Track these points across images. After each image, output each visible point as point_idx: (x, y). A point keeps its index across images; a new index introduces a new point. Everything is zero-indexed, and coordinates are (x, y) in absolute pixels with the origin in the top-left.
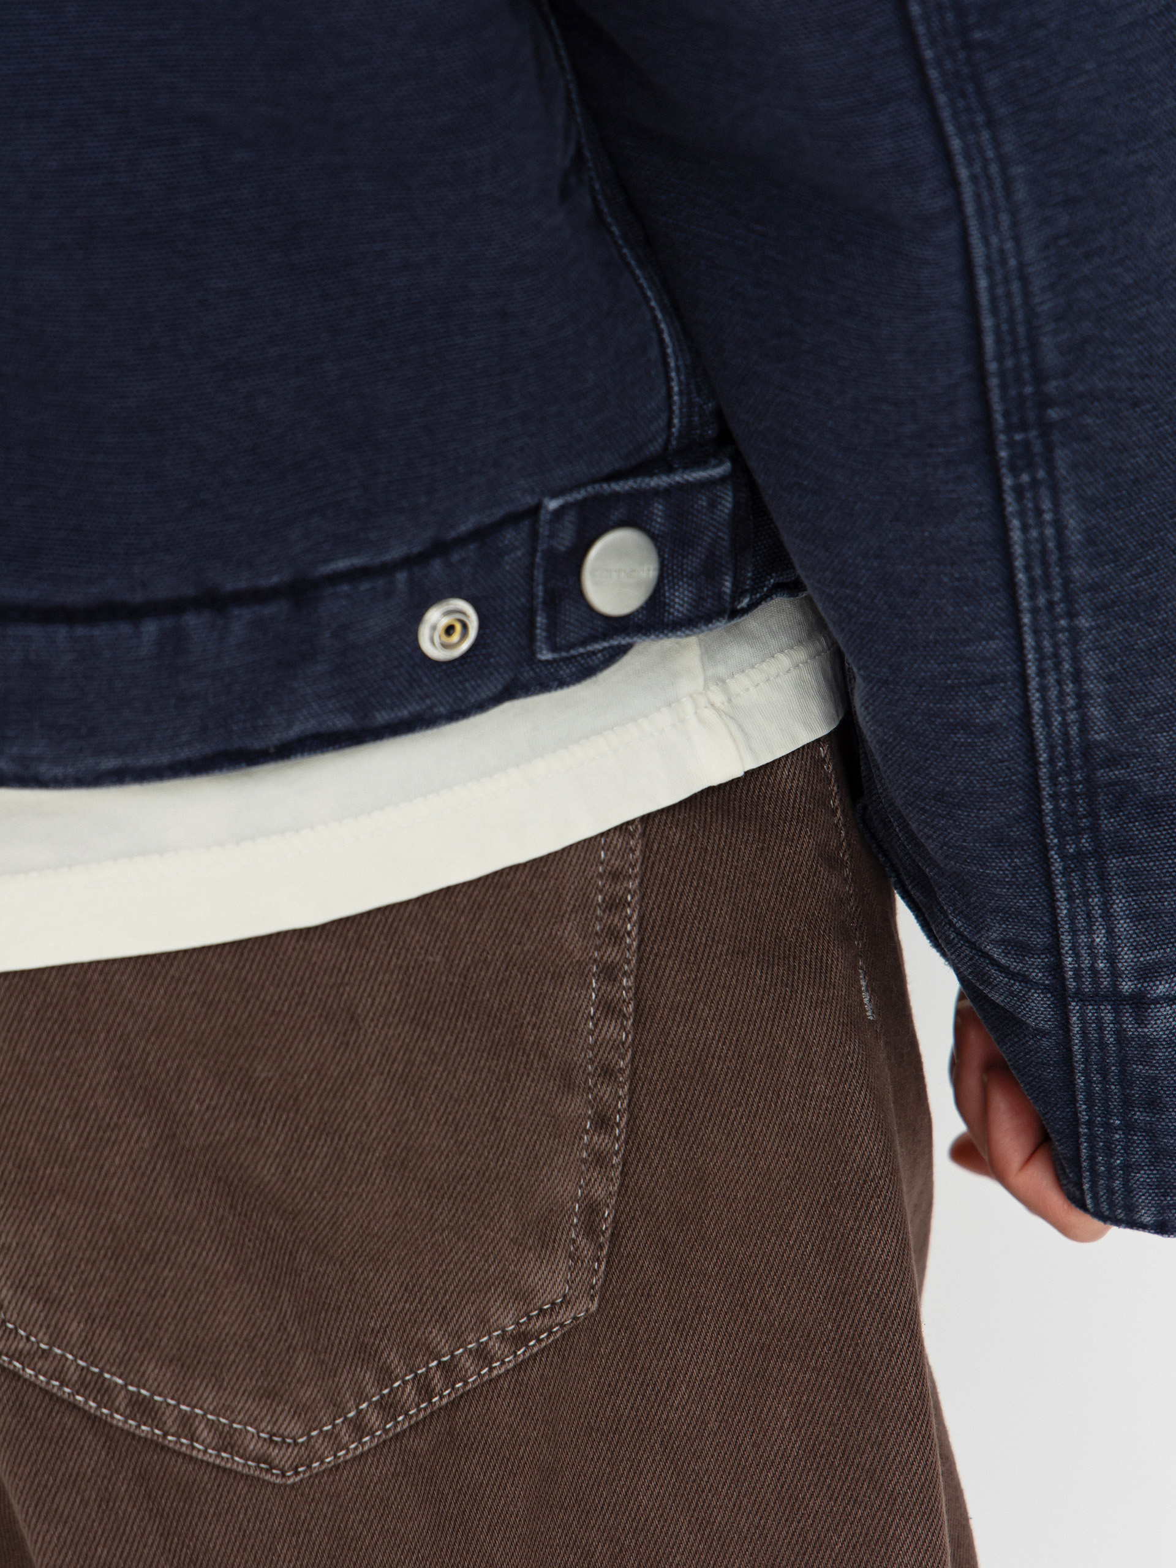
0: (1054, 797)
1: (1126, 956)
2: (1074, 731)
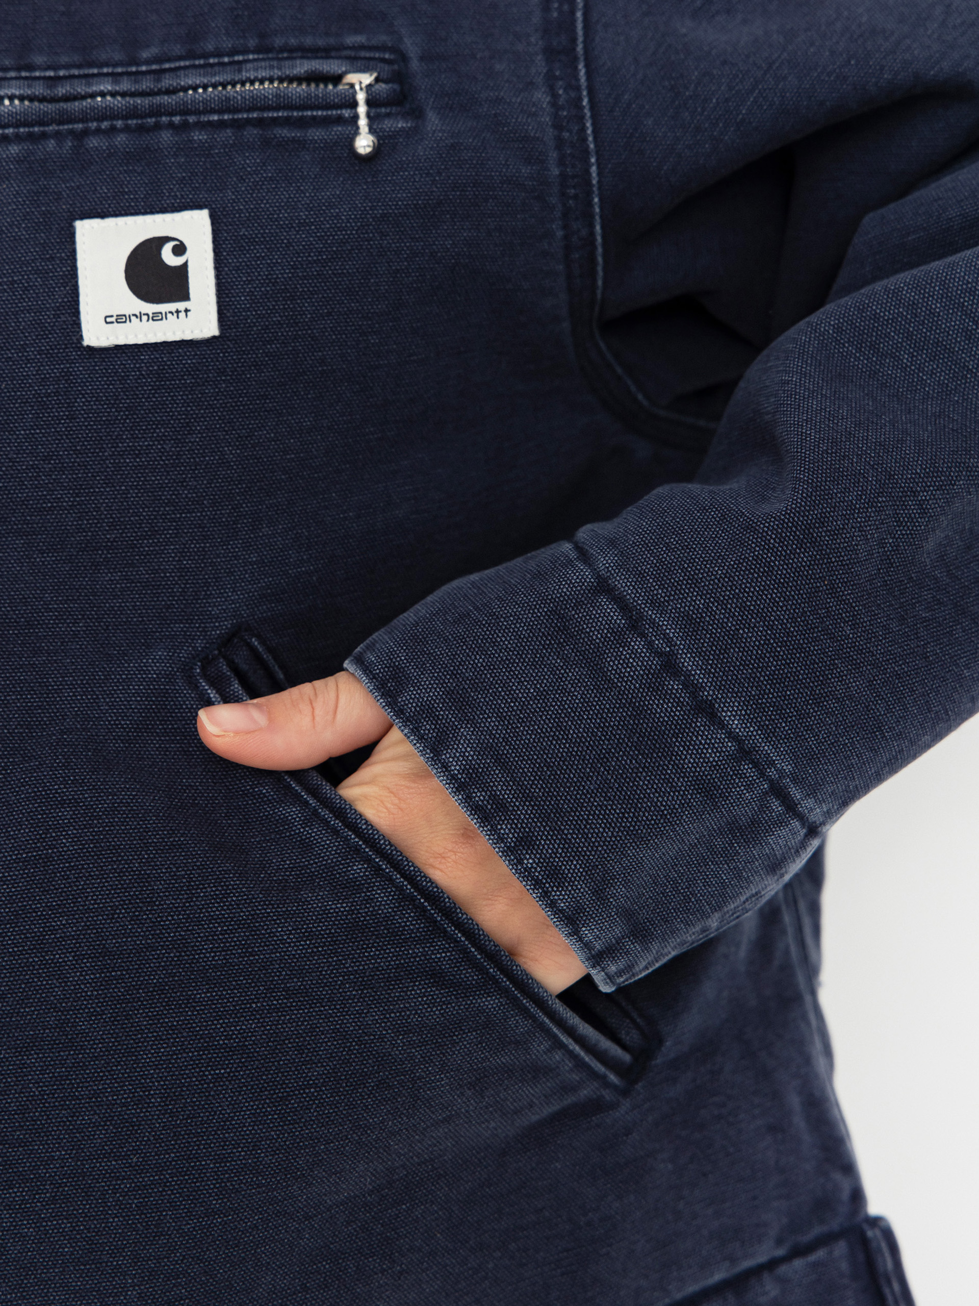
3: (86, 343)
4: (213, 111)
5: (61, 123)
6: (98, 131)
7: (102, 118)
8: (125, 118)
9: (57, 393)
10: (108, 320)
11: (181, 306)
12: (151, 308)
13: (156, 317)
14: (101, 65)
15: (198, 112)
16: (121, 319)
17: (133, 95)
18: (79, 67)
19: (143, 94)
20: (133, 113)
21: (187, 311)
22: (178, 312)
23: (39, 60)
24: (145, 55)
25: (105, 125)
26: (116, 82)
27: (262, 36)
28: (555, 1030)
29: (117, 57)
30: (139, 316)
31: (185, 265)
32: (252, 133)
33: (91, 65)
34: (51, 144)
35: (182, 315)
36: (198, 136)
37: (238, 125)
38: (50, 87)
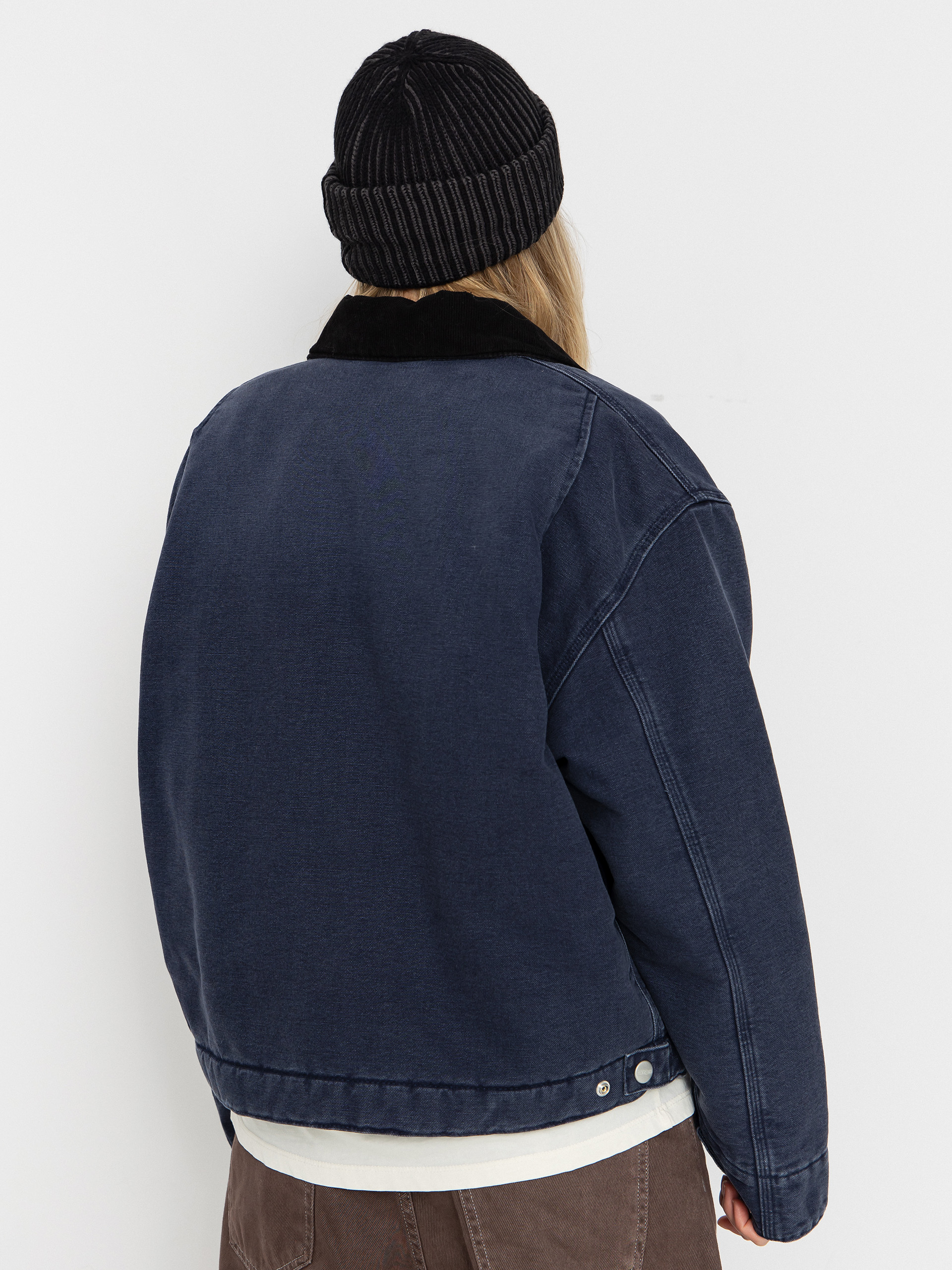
0: (754, 1124)
1: (773, 1166)
2: (758, 1106)
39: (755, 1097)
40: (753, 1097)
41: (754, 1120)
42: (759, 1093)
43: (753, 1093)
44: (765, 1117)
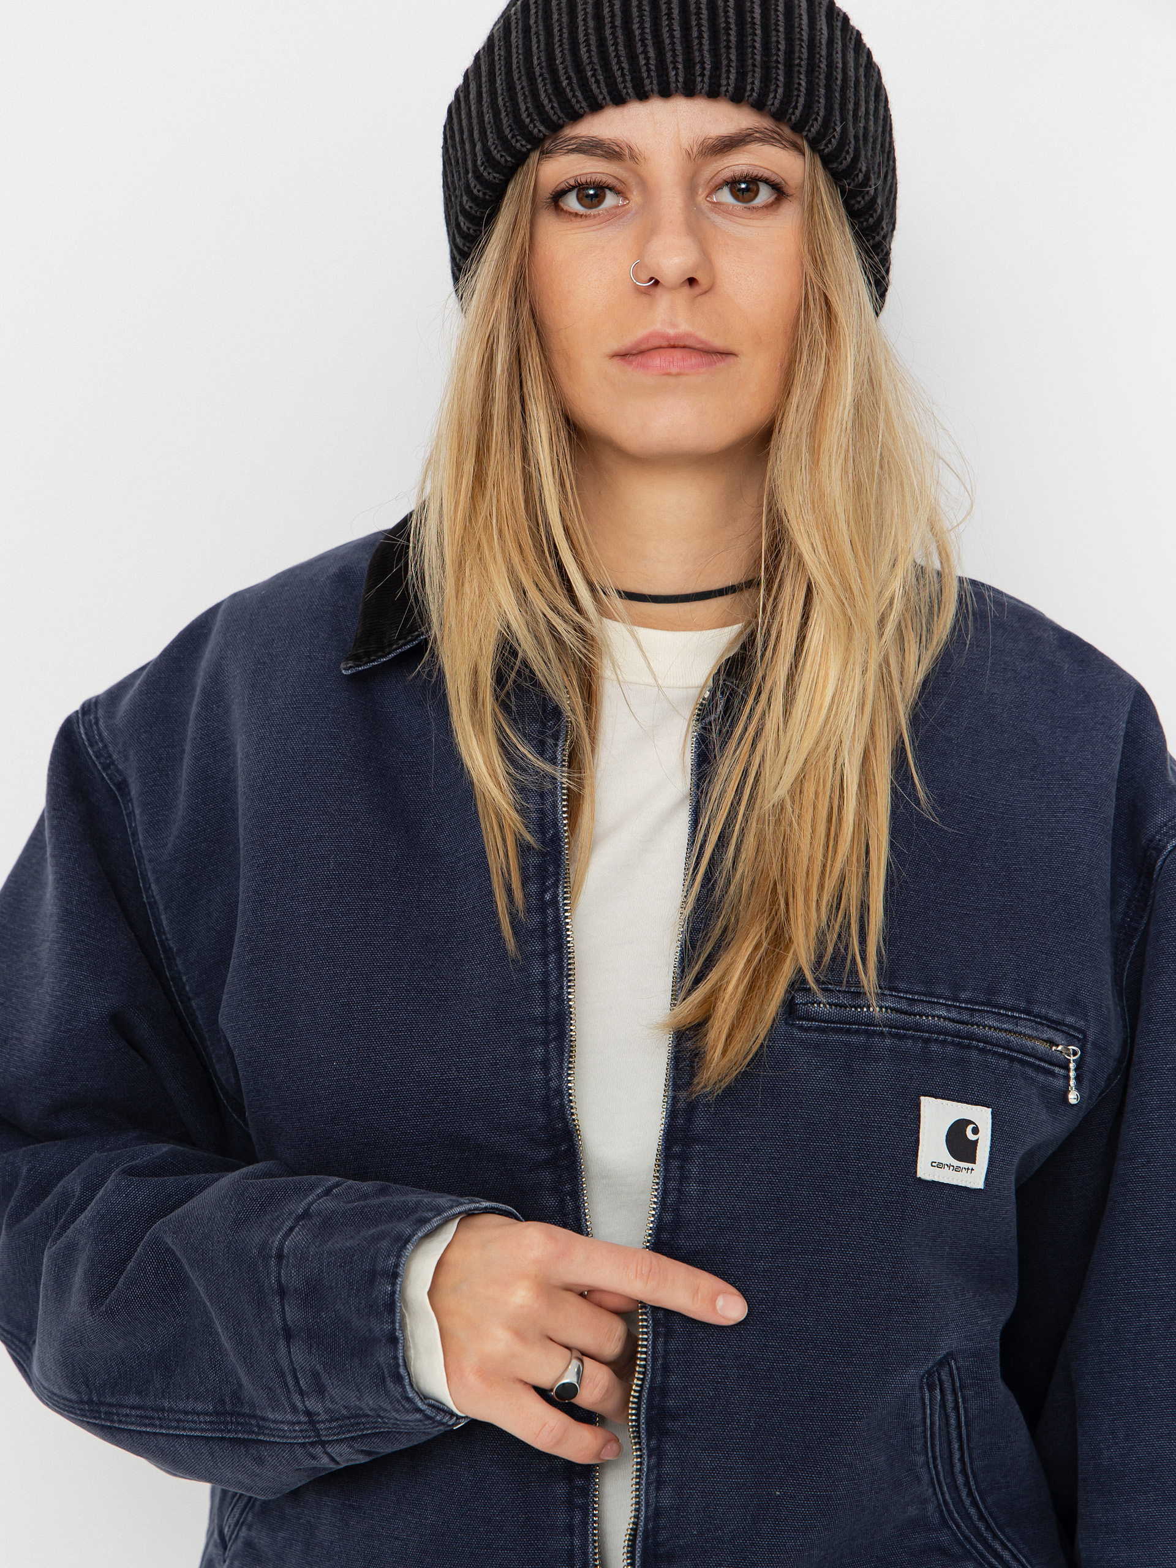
0: (236, 1432)
1: (289, 1417)
2: (208, 1419)
3: (919, 1175)
4: (1000, 1046)
5: (915, 1031)
6: (936, 1040)
7: (940, 1033)
8: (953, 1036)
9: (897, 1202)
10: (933, 1164)
11: (970, 1165)
12: (956, 1163)
13: (957, 1169)
14: (939, 997)
15: (992, 1044)
16: (940, 1165)
17: (958, 1022)
18: (925, 995)
19: (962, 1023)
20: (957, 1035)
21: (972, 1169)
22: (968, 1169)
23: (902, 986)
24: (963, 996)
25: (942, 1037)
26: (949, 1011)
27: (1028, 1002)
28: (1024, 1560)
29: (947, 993)
30: (949, 1166)
31: (977, 1141)
32: (1017, 1066)
33: (932, 995)
34: (910, 1043)
35: (970, 1171)
36: (991, 1059)
37: (1012, 1059)
38: (910, 1005)
39: (192, 1421)
40: (192, 1425)
41: (229, 1431)
42: (186, 1413)
43: (187, 1425)
44: (228, 1408)
